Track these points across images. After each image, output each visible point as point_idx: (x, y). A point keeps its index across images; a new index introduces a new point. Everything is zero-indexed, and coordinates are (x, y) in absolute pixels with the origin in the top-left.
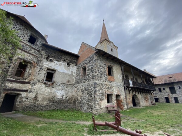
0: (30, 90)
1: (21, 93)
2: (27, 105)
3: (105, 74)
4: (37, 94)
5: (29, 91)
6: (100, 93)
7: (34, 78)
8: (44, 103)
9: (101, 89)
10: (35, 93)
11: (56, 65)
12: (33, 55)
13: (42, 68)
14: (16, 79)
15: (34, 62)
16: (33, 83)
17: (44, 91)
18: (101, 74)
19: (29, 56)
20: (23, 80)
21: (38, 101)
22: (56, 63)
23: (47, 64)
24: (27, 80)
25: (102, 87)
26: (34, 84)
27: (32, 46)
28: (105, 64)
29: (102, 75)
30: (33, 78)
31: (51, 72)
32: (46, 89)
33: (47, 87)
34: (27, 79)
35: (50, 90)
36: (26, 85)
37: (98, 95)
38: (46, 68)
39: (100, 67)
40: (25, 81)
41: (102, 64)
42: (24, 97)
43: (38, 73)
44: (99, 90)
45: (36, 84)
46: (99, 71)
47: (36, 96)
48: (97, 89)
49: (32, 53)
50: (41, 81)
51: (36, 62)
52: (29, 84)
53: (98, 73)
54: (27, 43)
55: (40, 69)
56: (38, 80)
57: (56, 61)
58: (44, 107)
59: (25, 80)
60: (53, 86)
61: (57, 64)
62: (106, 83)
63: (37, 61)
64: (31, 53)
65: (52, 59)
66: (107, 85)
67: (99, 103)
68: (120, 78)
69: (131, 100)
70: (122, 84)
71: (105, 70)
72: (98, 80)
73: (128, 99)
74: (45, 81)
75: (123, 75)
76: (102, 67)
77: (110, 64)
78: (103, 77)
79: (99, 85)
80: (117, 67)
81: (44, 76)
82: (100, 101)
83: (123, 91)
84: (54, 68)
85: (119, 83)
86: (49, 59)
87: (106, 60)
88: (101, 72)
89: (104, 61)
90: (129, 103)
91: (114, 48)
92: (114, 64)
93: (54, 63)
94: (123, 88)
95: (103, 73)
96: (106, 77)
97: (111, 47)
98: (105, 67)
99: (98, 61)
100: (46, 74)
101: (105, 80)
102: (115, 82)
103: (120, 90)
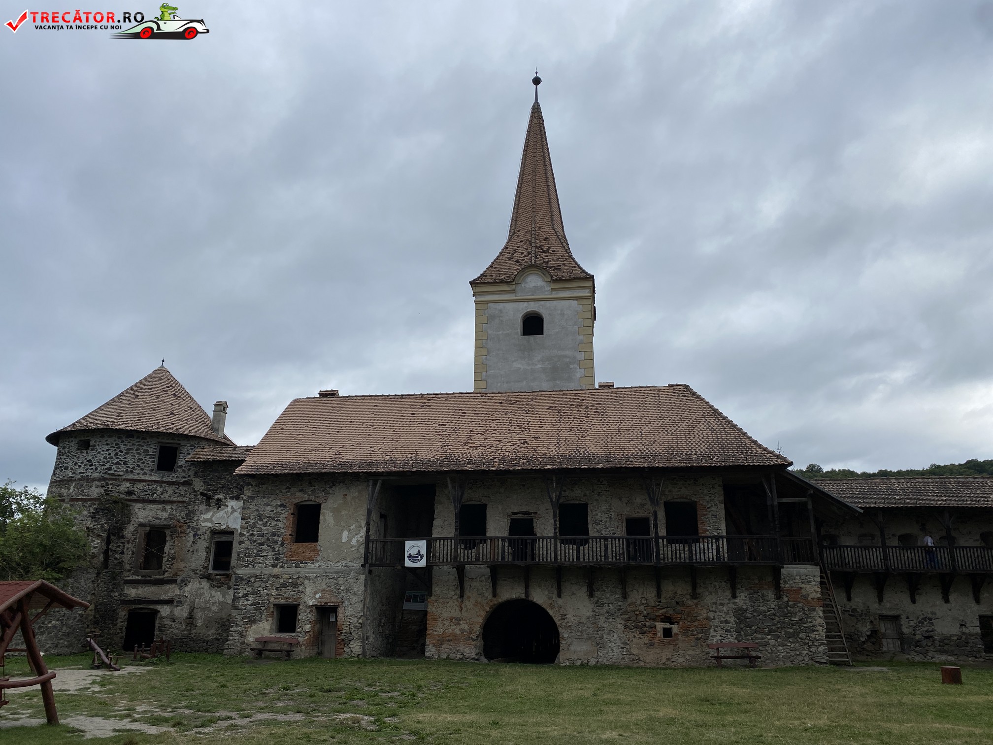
0: (177, 599)
1: (158, 607)
2: (175, 637)
3: (276, 542)
4: (192, 609)
5: (175, 604)
6: (249, 603)
7: (184, 565)
8: (210, 633)
9: (255, 593)
10: (189, 607)
11: (232, 513)
12: (171, 502)
13: (199, 533)
14: (142, 577)
15: (179, 521)
16: (182, 581)
17: (209, 600)
18: (262, 544)
19: (162, 511)
20: (158, 577)
21: (197, 626)
22: (232, 507)
23: (209, 517)
24: (166, 575)
25: (257, 584)
26: (185, 582)
27: (164, 479)
28: (281, 506)
29: (264, 547)
30: (182, 565)
31: (224, 538)
32: (213, 593)
33: (214, 586)
34: (167, 571)
35: (221, 596)
36: (167, 587)
37: (241, 609)
38: (208, 532)
39: (261, 519)
40: (161, 577)
41: (269, 508)
42: (166, 617)
43: (191, 550)
45: (190, 582)
47: (190, 613)
49: (171, 499)
50: (200, 571)
51: (182, 521)
52: (173, 585)
54: (153, 478)
55: (194, 536)
56: (193, 570)
57: (232, 498)
58: (209, 644)
59: (164, 574)
61: (234, 510)
62: (276, 571)
63: (186, 514)
64: (167, 499)
65: (221, 496)
66: (278, 578)
67: (243, 629)
68: (354, 542)
69: (466, 627)
70: (357, 565)
71: (280, 525)
72: (248, 566)
73: (445, 622)
74: (211, 571)
75: (368, 524)
76: (265, 521)
77: (306, 497)
78: (265, 554)
79: (249, 581)
80: (346, 495)
81: (207, 557)
82: (247, 626)
83: (355, 589)
84: (228, 526)
85: (339, 564)
86: (214, 499)
87: (288, 488)
88: (262, 536)
89: (281, 492)
90: (448, 641)
91: (555, 302)
92: (328, 489)
93: (226, 510)
94: (362, 577)
95: (268, 539)
96: (278, 551)
97: (526, 304)
98: (283, 514)
99: (253, 504)
100: (210, 549)
101: (275, 560)
102: (317, 561)
103: (342, 588)
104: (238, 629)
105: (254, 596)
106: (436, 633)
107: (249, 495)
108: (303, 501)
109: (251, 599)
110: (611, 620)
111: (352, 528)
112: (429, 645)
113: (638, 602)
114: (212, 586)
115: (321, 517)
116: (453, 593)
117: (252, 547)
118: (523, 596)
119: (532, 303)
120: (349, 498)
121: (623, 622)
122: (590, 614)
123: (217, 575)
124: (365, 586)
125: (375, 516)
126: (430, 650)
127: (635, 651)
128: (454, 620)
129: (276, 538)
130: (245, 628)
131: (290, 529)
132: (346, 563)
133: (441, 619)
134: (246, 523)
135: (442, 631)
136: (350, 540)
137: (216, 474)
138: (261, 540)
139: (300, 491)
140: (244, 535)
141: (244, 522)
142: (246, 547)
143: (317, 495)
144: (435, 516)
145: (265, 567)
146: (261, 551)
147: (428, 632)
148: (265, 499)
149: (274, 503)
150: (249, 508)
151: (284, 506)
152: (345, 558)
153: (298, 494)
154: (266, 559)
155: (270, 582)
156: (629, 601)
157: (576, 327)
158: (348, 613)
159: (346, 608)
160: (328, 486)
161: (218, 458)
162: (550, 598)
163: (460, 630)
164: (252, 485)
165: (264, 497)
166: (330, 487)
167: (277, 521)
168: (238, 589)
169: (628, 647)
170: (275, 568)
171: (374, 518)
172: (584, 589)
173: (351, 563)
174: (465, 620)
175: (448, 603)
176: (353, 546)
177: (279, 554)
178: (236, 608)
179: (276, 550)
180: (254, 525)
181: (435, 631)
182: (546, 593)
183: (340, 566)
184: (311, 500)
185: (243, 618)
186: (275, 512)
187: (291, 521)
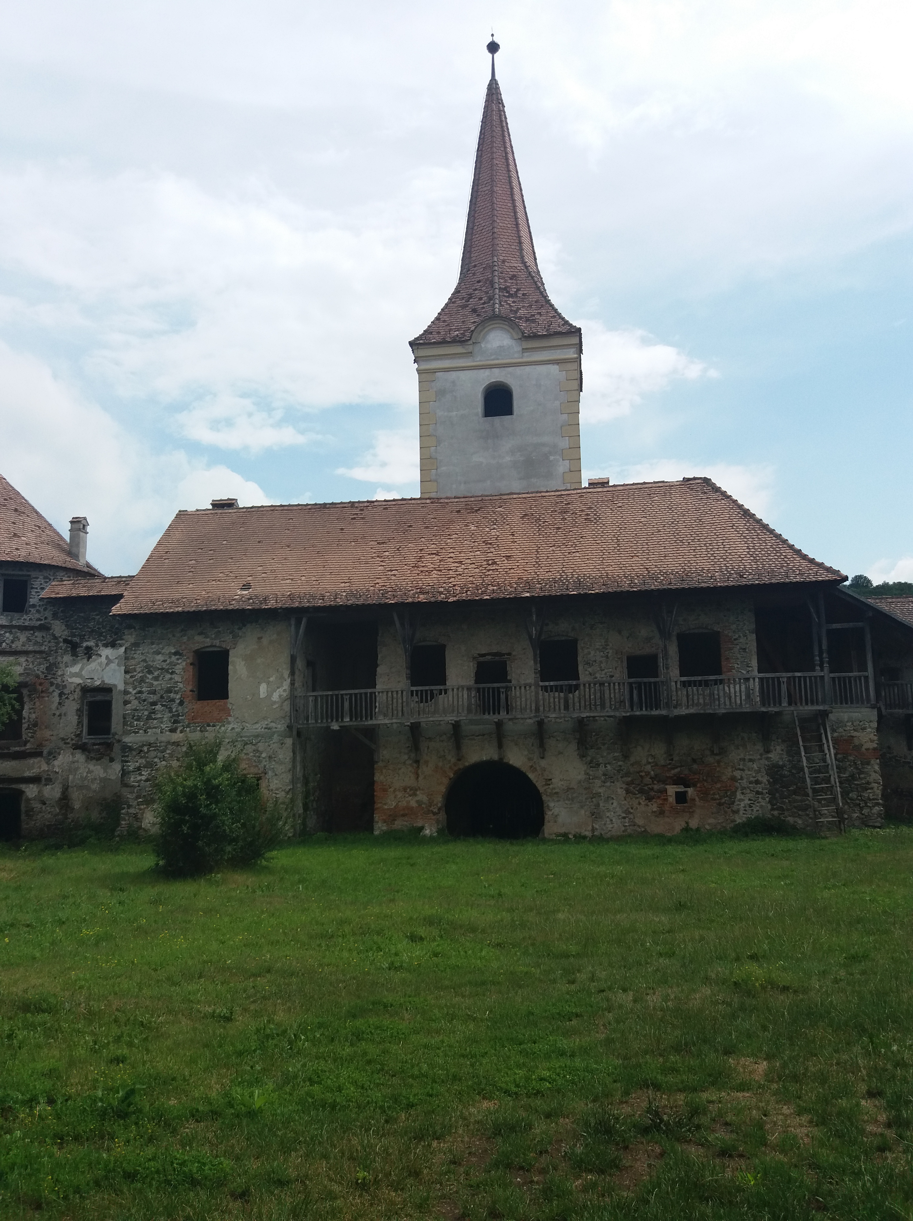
0: (45, 776)
1: (23, 786)
2: (47, 823)
3: (173, 700)
4: (66, 788)
5: (43, 782)
6: (144, 778)
7: (50, 733)
8: (92, 816)
9: (150, 765)
10: (61, 786)
11: (107, 664)
12: (26, 653)
13: (66, 691)
15: (38, 677)
16: (50, 753)
17: (86, 776)
18: (154, 704)
19: (15, 664)
20: (18, 749)
21: (74, 809)
22: (107, 657)
23: (77, 671)
24: (29, 746)
25: (152, 754)
26: (53, 755)
27: (14, 623)
28: (176, 654)
29: (158, 707)
30: (47, 733)
31: (99, 697)
32: (91, 767)
33: (92, 759)
34: (28, 741)
35: (102, 771)
36: (31, 761)
37: (133, 786)
38: (78, 690)
39: (150, 672)
40: (23, 749)
41: (160, 657)
42: (34, 799)
43: (57, 713)
44: (139, 769)
45: (59, 754)
46: (140, 692)
47: (63, 793)
48: (131, 766)
49: (23, 649)
50: (72, 740)
51: (42, 676)
52: (38, 759)
53: (136, 702)
55: (60, 695)
56: (63, 739)
57: (106, 646)
59: (25, 745)
60: (113, 755)
61: (109, 661)
62: (177, 736)
63: (47, 668)
64: (20, 649)
65: (91, 643)
66: (178, 745)
67: (138, 811)
68: (275, 697)
69: (425, 799)
70: (281, 727)
71: (177, 678)
72: (138, 732)
73: (397, 793)
74: (86, 738)
75: (292, 673)
76: (156, 674)
77: (208, 642)
78: (159, 716)
79: (141, 751)
80: (261, 638)
81: (79, 723)
82: (142, 807)
83: (281, 756)
84: (103, 681)
85: (257, 726)
86: (82, 647)
87: (182, 630)
88: (154, 692)
89: (174, 636)
90: (403, 815)
91: (528, 369)
92: (236, 631)
93: (99, 660)
94: (289, 741)
95: (162, 697)
96: (177, 711)
97: (487, 372)
98: (179, 664)
99: (138, 652)
100: (83, 712)
101: (174, 723)
102: (229, 723)
103: (264, 755)
104: (132, 811)
105: (149, 770)
106: (386, 807)
107: (132, 640)
108: (204, 648)
109: (145, 773)
110: (608, 784)
111: (271, 679)
112: (378, 822)
113: (644, 761)
114: (89, 759)
115: (230, 667)
116: (406, 757)
117: (142, 708)
118: (496, 757)
119: (496, 371)
120: (265, 641)
121: (624, 786)
122: (582, 777)
123: (94, 744)
124: (294, 752)
125: (300, 664)
126: (380, 827)
127: (640, 821)
128: (408, 790)
129: (172, 695)
130: (140, 809)
131: (191, 683)
132: (267, 724)
133: (392, 790)
134: (131, 677)
135: (394, 804)
136: (269, 695)
137: (82, 615)
138: (153, 698)
139: (199, 634)
140: (130, 693)
141: (128, 676)
142: (134, 707)
143: (222, 639)
144: (378, 662)
145: (161, 732)
146: (154, 713)
147: (376, 806)
148: (153, 646)
149: (167, 650)
150: (133, 658)
151: (181, 654)
152: (265, 718)
153: (198, 638)
154: (162, 723)
155: (168, 752)
156: (632, 759)
157: (557, 403)
158: (273, 786)
159: (270, 780)
160: (236, 627)
161: (83, 592)
162: (530, 759)
163: (417, 802)
164: (134, 628)
165: (152, 643)
166: (240, 629)
167: (172, 673)
168: (127, 762)
169: (631, 816)
170: (173, 734)
171: (300, 667)
172: (573, 746)
173: (273, 725)
174: (423, 790)
175: (400, 769)
176: (275, 702)
177: (178, 715)
178: (126, 785)
179: (174, 710)
180: (142, 680)
181: (385, 804)
182: (526, 753)
183: (259, 728)
184: (215, 646)
185: (138, 797)
186: (168, 662)
187: (191, 674)
